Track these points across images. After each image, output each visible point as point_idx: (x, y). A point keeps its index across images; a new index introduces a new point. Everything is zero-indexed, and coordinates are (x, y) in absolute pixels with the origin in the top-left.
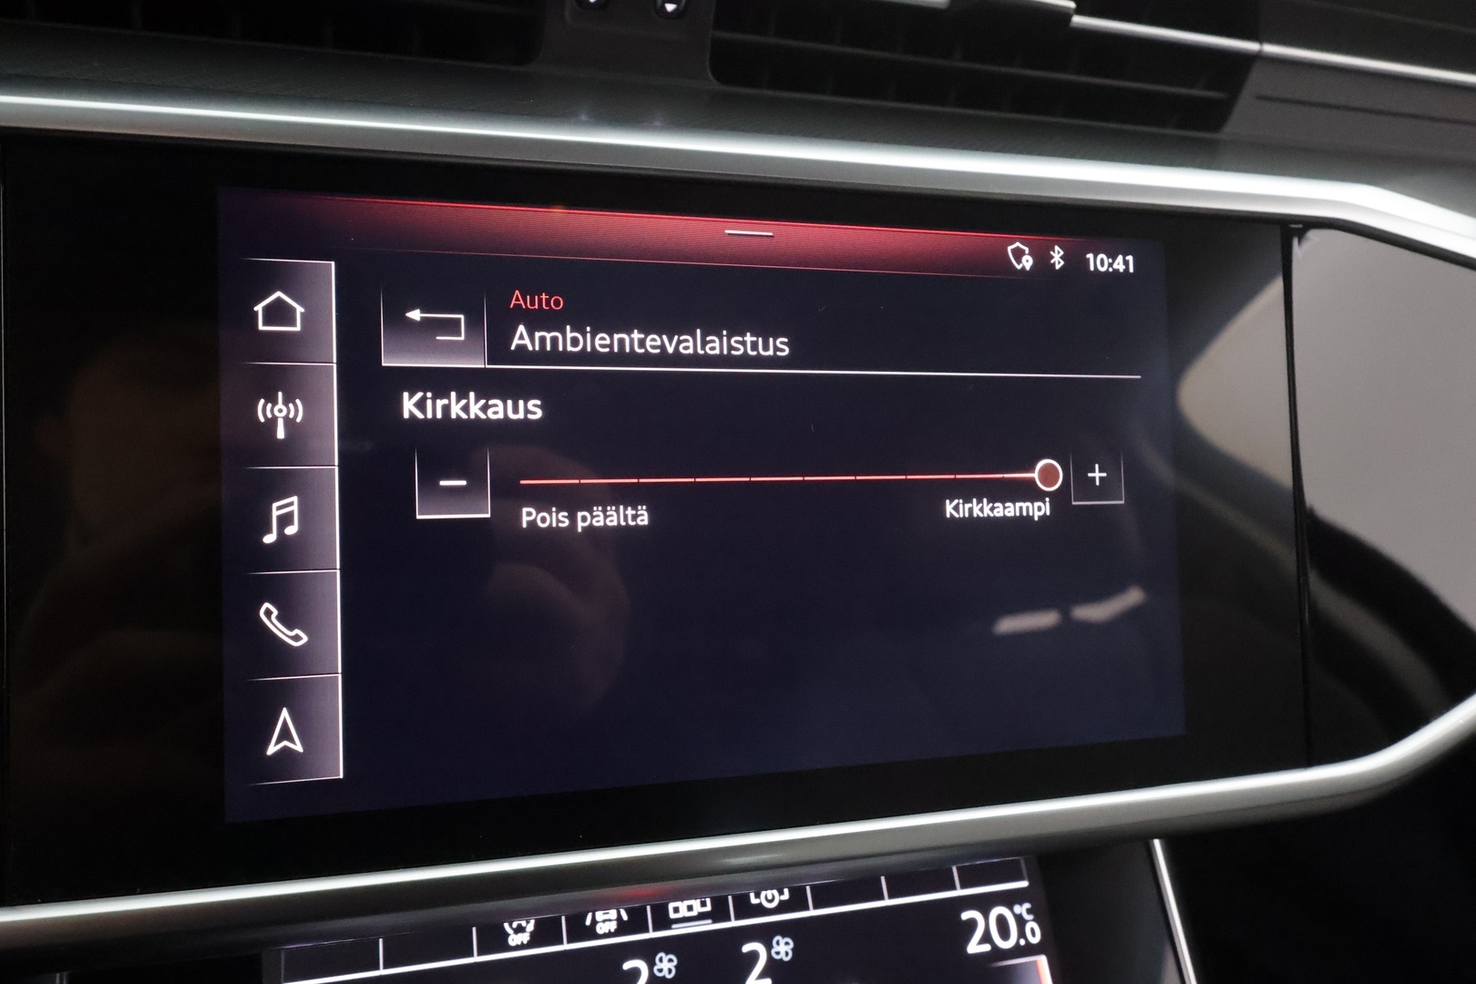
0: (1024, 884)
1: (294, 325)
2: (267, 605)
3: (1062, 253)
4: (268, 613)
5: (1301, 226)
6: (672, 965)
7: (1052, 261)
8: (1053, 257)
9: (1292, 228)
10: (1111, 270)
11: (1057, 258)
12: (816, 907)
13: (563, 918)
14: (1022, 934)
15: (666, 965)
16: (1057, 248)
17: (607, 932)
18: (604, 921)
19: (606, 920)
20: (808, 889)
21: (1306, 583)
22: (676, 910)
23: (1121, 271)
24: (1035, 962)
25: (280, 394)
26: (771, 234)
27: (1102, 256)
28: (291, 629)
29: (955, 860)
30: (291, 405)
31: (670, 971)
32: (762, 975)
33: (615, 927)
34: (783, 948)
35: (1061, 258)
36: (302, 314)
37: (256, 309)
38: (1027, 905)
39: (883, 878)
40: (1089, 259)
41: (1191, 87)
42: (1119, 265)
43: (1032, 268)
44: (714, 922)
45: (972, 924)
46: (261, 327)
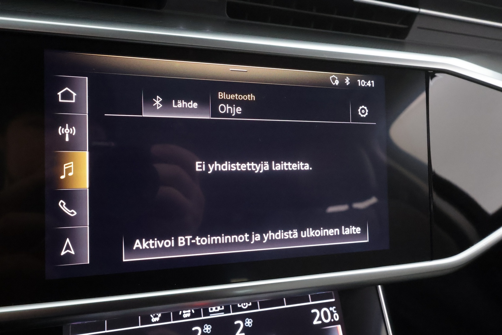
0: (333, 300)
1: (72, 100)
2: (61, 201)
3: (349, 79)
4: (62, 204)
5: (432, 72)
6: (210, 329)
7: (346, 82)
8: (346, 81)
9: (429, 72)
10: (366, 86)
11: (347, 81)
12: (261, 308)
13: (171, 313)
14: (332, 317)
15: (208, 329)
16: (347, 78)
17: (187, 317)
18: (186, 313)
19: (187, 314)
20: (258, 302)
21: (432, 196)
22: (212, 309)
23: (370, 86)
24: (337, 327)
25: (67, 125)
26: (246, 71)
27: (363, 81)
28: (70, 210)
29: (309, 293)
30: (71, 129)
31: (209, 331)
32: (241, 332)
33: (190, 315)
34: (249, 323)
35: (349, 81)
36: (75, 96)
37: (58, 94)
38: (334, 307)
39: (284, 299)
40: (358, 82)
41: (396, 23)
42: (369, 84)
43: (338, 84)
44: (225, 313)
45: (315, 314)
46: (60, 101)
